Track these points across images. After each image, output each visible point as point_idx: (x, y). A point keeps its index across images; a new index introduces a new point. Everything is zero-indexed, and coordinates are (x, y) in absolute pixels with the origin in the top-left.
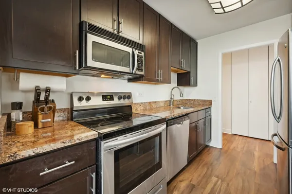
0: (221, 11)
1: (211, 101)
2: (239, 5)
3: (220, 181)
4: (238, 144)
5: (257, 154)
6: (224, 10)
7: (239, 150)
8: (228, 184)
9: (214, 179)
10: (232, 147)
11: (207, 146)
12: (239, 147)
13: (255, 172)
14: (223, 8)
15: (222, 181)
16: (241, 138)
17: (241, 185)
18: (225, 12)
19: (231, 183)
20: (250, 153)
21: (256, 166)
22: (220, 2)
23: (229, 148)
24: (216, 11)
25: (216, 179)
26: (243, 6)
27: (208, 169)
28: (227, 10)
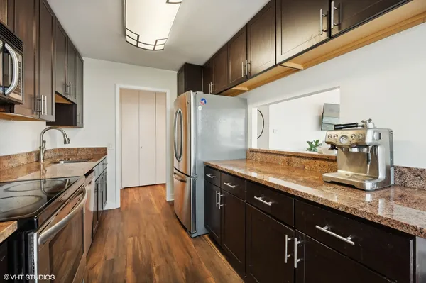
0: (135, 43)
1: (106, 148)
2: (152, 48)
3: (136, 238)
4: (134, 197)
5: (153, 199)
6: (137, 44)
7: (137, 201)
8: (145, 236)
9: (130, 240)
10: (129, 201)
11: (103, 211)
12: (136, 198)
13: (159, 215)
14: (138, 41)
15: (138, 237)
16: (132, 190)
17: (154, 230)
18: (137, 46)
19: (146, 234)
20: (147, 201)
21: (157, 210)
22: (138, 36)
23: (127, 204)
24: (128, 39)
25: (132, 238)
26: (154, 50)
27: (118, 234)
28: (140, 45)
